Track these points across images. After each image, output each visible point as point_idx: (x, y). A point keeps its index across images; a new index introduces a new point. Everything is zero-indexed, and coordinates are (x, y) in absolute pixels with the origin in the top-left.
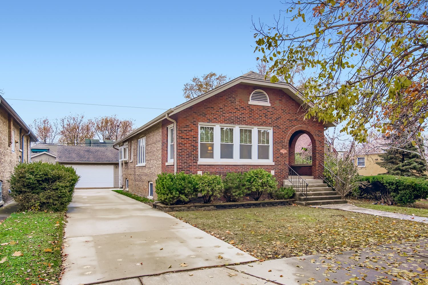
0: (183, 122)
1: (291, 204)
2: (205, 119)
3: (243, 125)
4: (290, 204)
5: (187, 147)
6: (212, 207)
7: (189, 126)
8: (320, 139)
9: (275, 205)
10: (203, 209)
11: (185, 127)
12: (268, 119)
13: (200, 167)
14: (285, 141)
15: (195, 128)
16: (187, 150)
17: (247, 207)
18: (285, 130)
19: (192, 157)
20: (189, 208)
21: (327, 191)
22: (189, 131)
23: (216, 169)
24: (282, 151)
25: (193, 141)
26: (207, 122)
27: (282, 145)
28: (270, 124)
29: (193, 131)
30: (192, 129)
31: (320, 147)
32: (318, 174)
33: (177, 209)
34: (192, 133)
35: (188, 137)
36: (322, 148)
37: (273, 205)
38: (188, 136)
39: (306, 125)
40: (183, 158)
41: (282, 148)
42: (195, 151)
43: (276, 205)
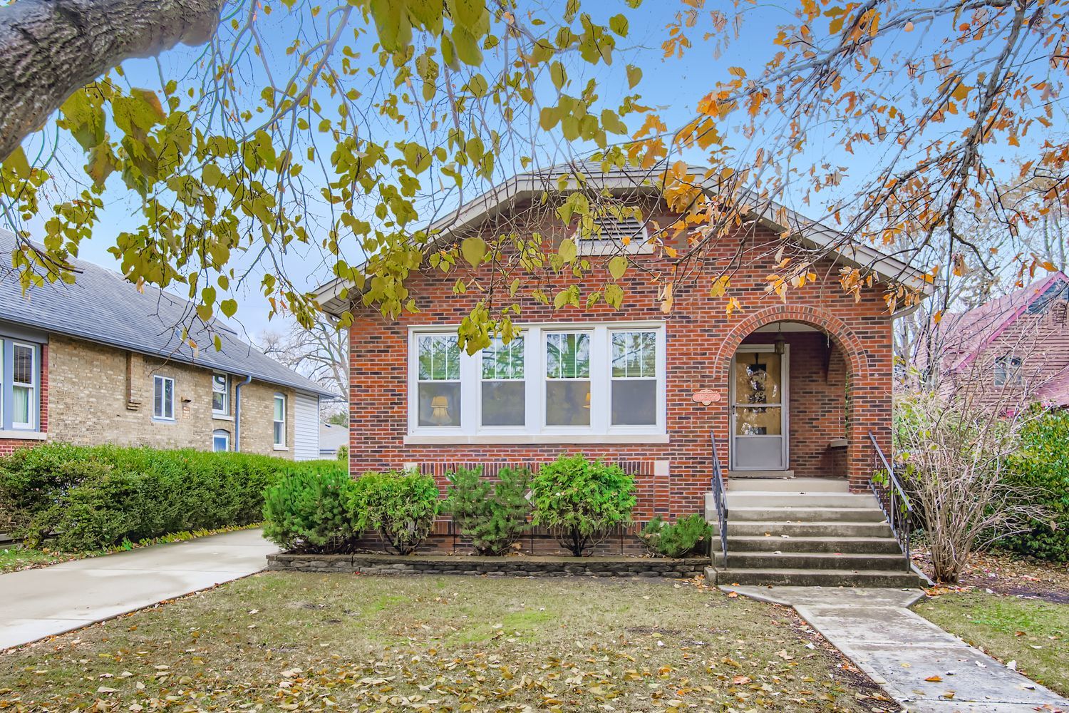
0: (363, 329)
1: (689, 574)
2: (428, 315)
3: (552, 320)
4: (683, 575)
5: (374, 395)
6: (401, 566)
7: (380, 338)
8: (872, 346)
9: (621, 573)
10: (374, 569)
11: (370, 342)
12: (646, 296)
13: (413, 451)
14: (713, 363)
15: (397, 342)
16: (374, 404)
17: (515, 575)
18: (715, 326)
19: (390, 423)
20: (331, 564)
21: (870, 536)
22: (379, 351)
23: (462, 455)
24: (698, 397)
25: (392, 378)
26: (434, 323)
27: (703, 377)
28: (651, 309)
29: (393, 351)
30: (389, 347)
31: (873, 375)
32: (863, 474)
33: (298, 565)
34: (390, 357)
35: (376, 369)
36: (880, 379)
37: (615, 574)
38: (377, 365)
39: (802, 303)
40: (364, 426)
41: (702, 386)
42: (396, 406)
43: (627, 576)
